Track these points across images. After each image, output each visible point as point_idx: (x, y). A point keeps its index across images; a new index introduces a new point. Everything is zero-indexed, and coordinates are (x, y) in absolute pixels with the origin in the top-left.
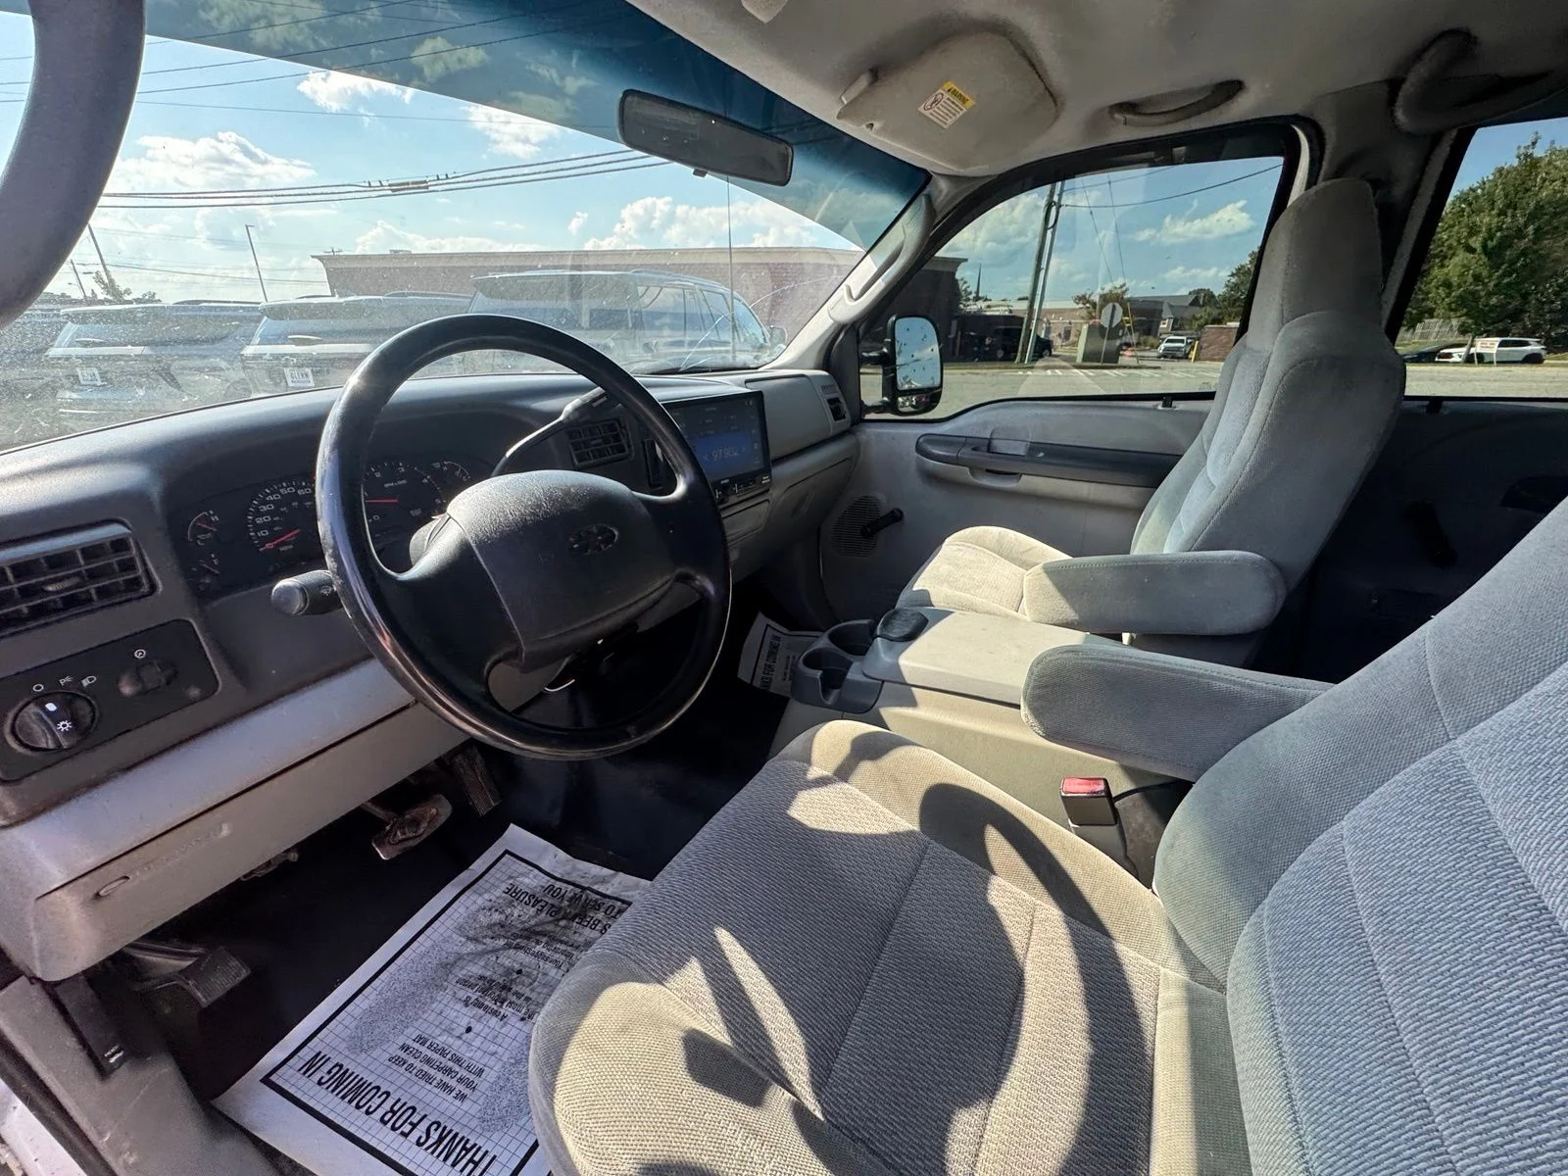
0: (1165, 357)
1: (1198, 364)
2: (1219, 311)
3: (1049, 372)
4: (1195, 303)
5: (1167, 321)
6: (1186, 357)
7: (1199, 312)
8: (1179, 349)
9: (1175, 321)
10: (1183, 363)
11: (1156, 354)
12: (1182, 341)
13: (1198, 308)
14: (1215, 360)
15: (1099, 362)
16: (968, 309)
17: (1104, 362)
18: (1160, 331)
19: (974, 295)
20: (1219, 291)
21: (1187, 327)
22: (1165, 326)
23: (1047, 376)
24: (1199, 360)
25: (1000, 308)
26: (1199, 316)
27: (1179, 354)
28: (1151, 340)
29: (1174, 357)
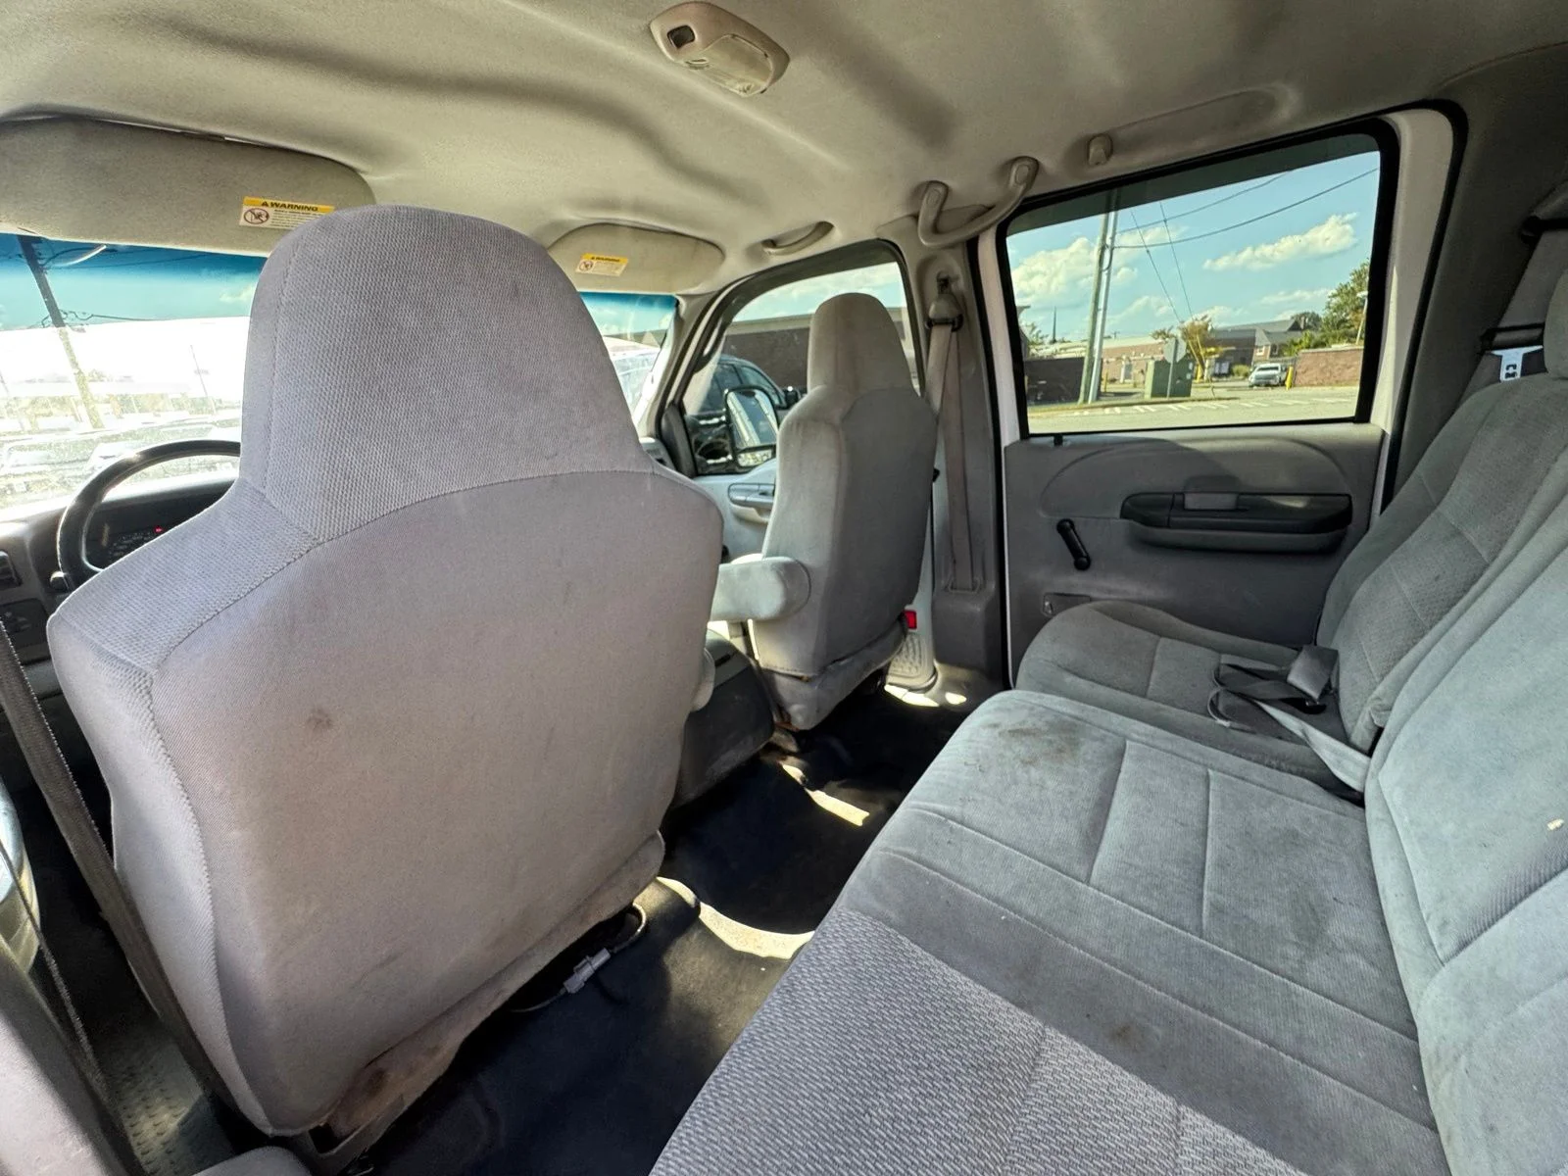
0: (1258, 385)
1: (1295, 391)
2: (1322, 334)
3: (1107, 411)
4: (1295, 327)
5: (1264, 349)
6: (1282, 384)
7: (1298, 336)
8: (1273, 377)
9: (1274, 348)
10: (1279, 391)
11: (1246, 383)
12: (1276, 368)
13: (1299, 333)
14: (1312, 385)
15: (1165, 396)
16: (1040, 354)
17: (1171, 396)
18: (1254, 359)
19: (1050, 338)
20: (1322, 313)
21: (1285, 353)
22: (1262, 354)
23: (1104, 415)
24: (1295, 386)
25: (1076, 350)
26: (1298, 341)
27: (1272, 382)
28: (1243, 368)
29: (1268, 385)
